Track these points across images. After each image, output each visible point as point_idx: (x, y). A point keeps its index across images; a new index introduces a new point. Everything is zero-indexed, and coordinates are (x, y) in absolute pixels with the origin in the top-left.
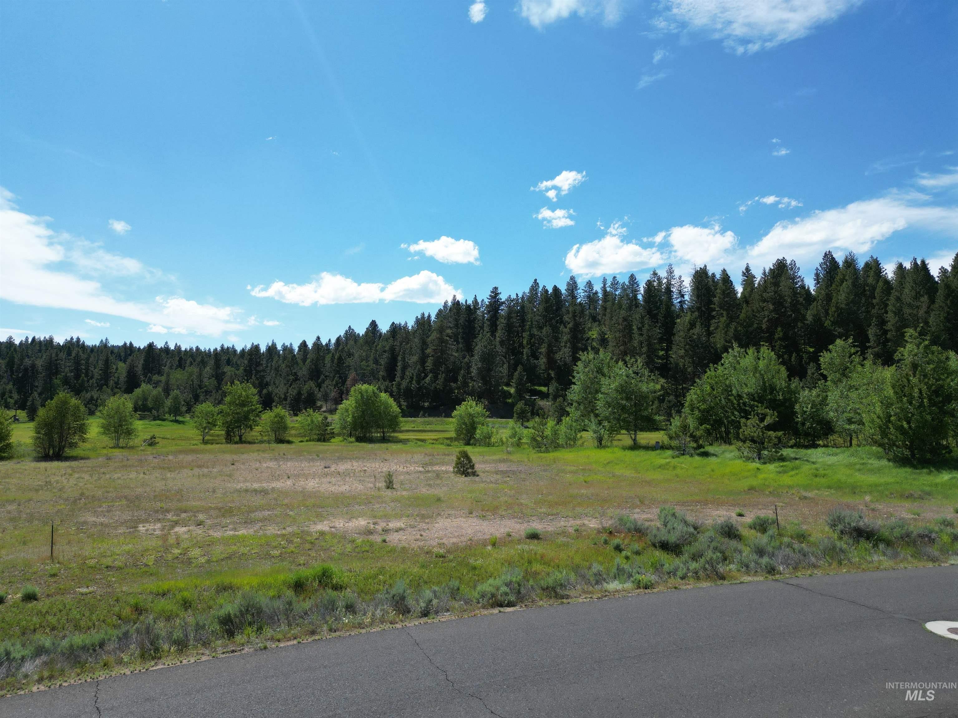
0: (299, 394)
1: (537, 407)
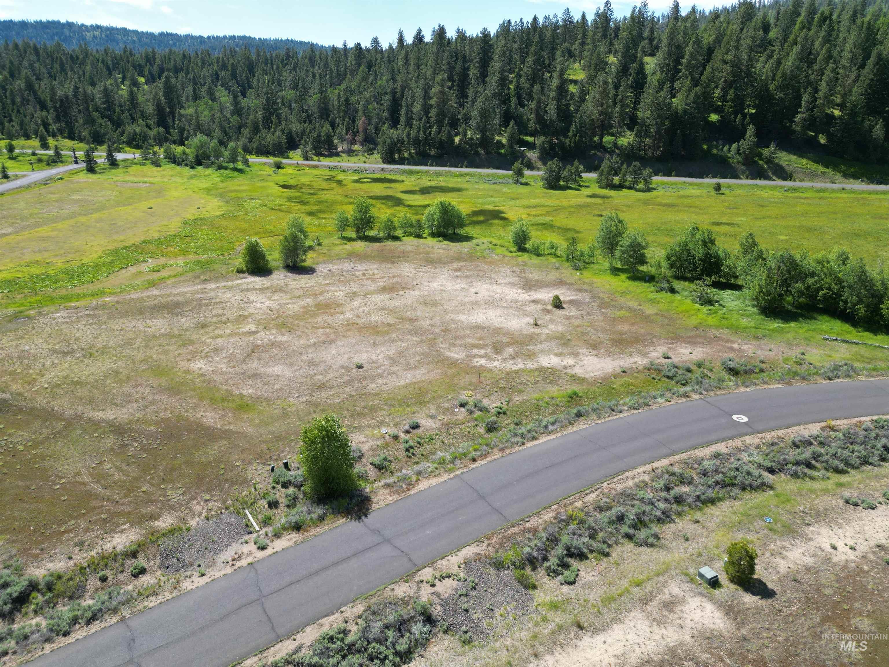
1: (526, 159)
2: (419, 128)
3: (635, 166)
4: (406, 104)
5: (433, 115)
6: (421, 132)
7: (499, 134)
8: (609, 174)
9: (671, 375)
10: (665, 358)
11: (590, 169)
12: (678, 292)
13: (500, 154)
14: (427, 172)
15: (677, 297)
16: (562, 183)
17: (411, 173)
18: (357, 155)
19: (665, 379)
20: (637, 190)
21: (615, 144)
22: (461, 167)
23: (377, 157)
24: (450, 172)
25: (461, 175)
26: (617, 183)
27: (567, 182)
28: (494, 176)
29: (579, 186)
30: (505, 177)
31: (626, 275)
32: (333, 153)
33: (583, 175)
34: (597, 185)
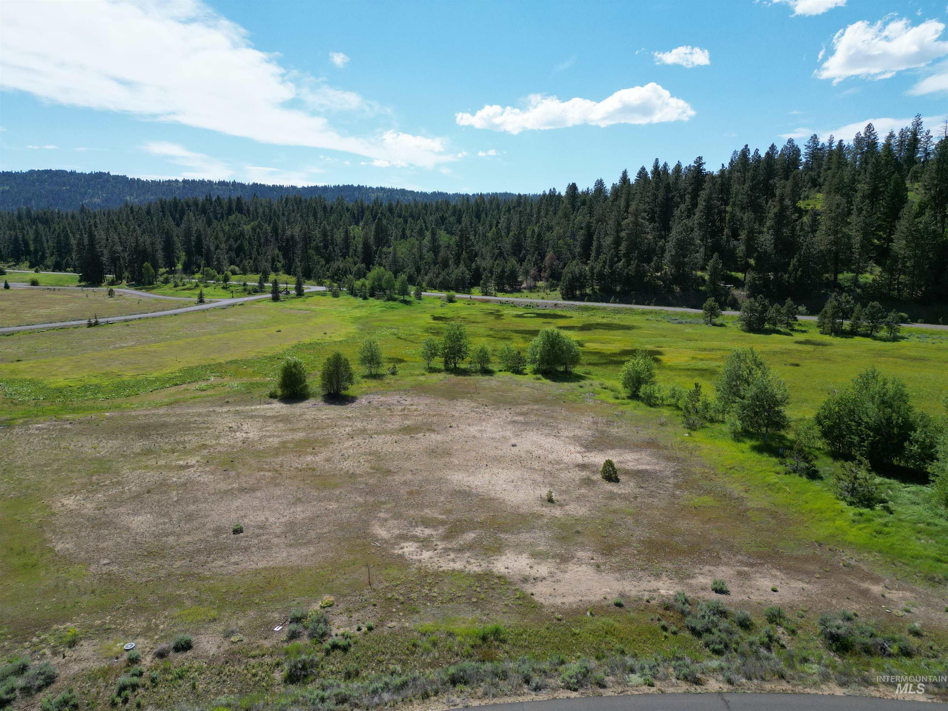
0: (503, 271)
1: (730, 297)
2: (605, 262)
3: (873, 307)
4: (599, 238)
5: (623, 248)
6: (607, 267)
7: (703, 269)
8: (835, 316)
9: (698, 628)
10: (717, 591)
11: (812, 312)
12: (821, 478)
13: (699, 291)
14: (604, 309)
15: (816, 485)
16: (767, 326)
17: (586, 309)
18: (538, 291)
19: (687, 634)
20: (875, 338)
21: (855, 281)
22: (649, 305)
23: (558, 293)
24: (631, 309)
25: (644, 313)
26: (848, 328)
27: (775, 324)
28: (682, 315)
29: (793, 330)
30: (697, 316)
31: (753, 443)
32: (515, 288)
33: (799, 317)
34: (818, 330)
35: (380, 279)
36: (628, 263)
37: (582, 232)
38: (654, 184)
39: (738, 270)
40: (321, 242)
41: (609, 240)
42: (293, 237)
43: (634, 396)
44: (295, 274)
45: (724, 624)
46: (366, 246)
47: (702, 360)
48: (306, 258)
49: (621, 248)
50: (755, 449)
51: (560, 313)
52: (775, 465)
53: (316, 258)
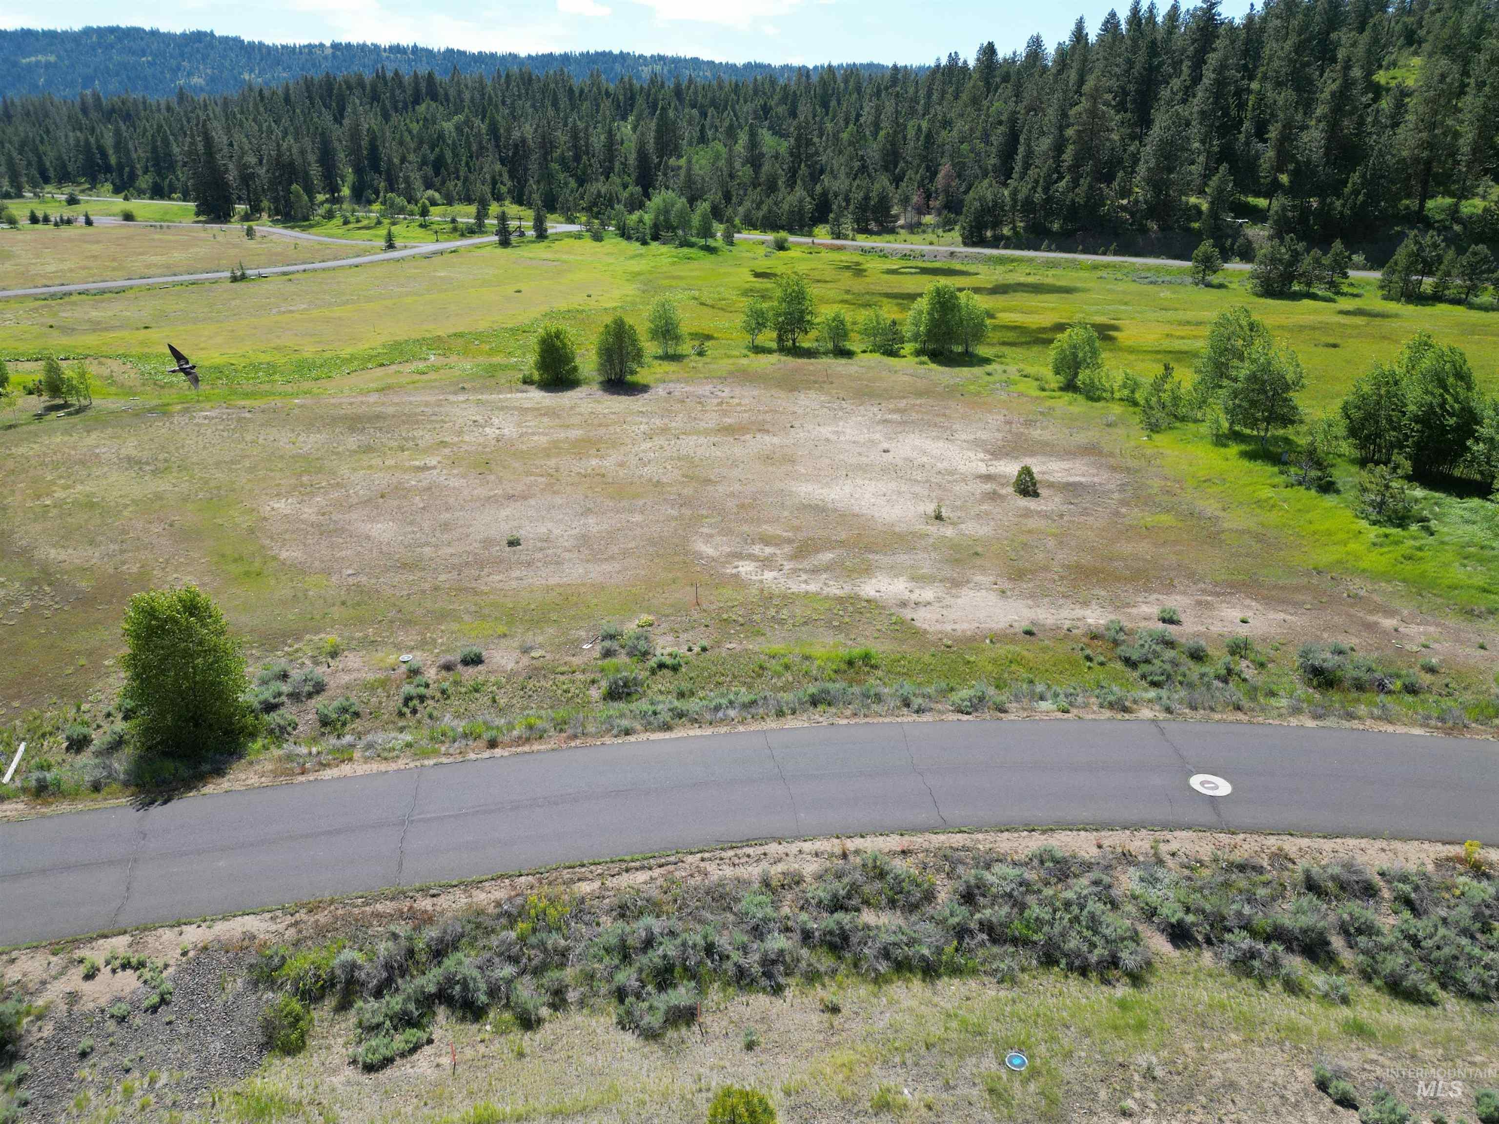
0: (867, 198)
1: (1241, 240)
2: (1037, 182)
3: (1476, 254)
4: (1029, 139)
5: (1068, 156)
6: (1039, 189)
7: (1201, 192)
8: (1410, 269)
9: (1134, 657)
10: (1164, 621)
11: (1375, 262)
12: (1338, 492)
13: (1189, 230)
14: (1031, 260)
15: (1330, 501)
16: (1296, 287)
17: (1001, 261)
18: (924, 232)
19: (1119, 666)
20: (1471, 306)
21: (1454, 213)
22: (1104, 254)
23: (956, 235)
24: (1074, 261)
25: (1095, 267)
26: (1429, 290)
27: (1309, 284)
28: (1158, 270)
29: (1338, 293)
30: (1181, 271)
31: (1243, 447)
32: (887, 228)
33: (1351, 273)
34: (1380, 293)
35: (667, 212)
36: (1075, 183)
37: (1001, 129)
38: (1129, 42)
39: (1257, 195)
40: (569, 149)
41: (1045, 144)
42: (524, 141)
43: (1070, 387)
44: (529, 205)
45: (1169, 654)
46: (643, 156)
47: (1183, 338)
48: (547, 177)
49: (1064, 157)
50: (1245, 455)
51: (958, 267)
52: (1273, 475)
53: (562, 176)
